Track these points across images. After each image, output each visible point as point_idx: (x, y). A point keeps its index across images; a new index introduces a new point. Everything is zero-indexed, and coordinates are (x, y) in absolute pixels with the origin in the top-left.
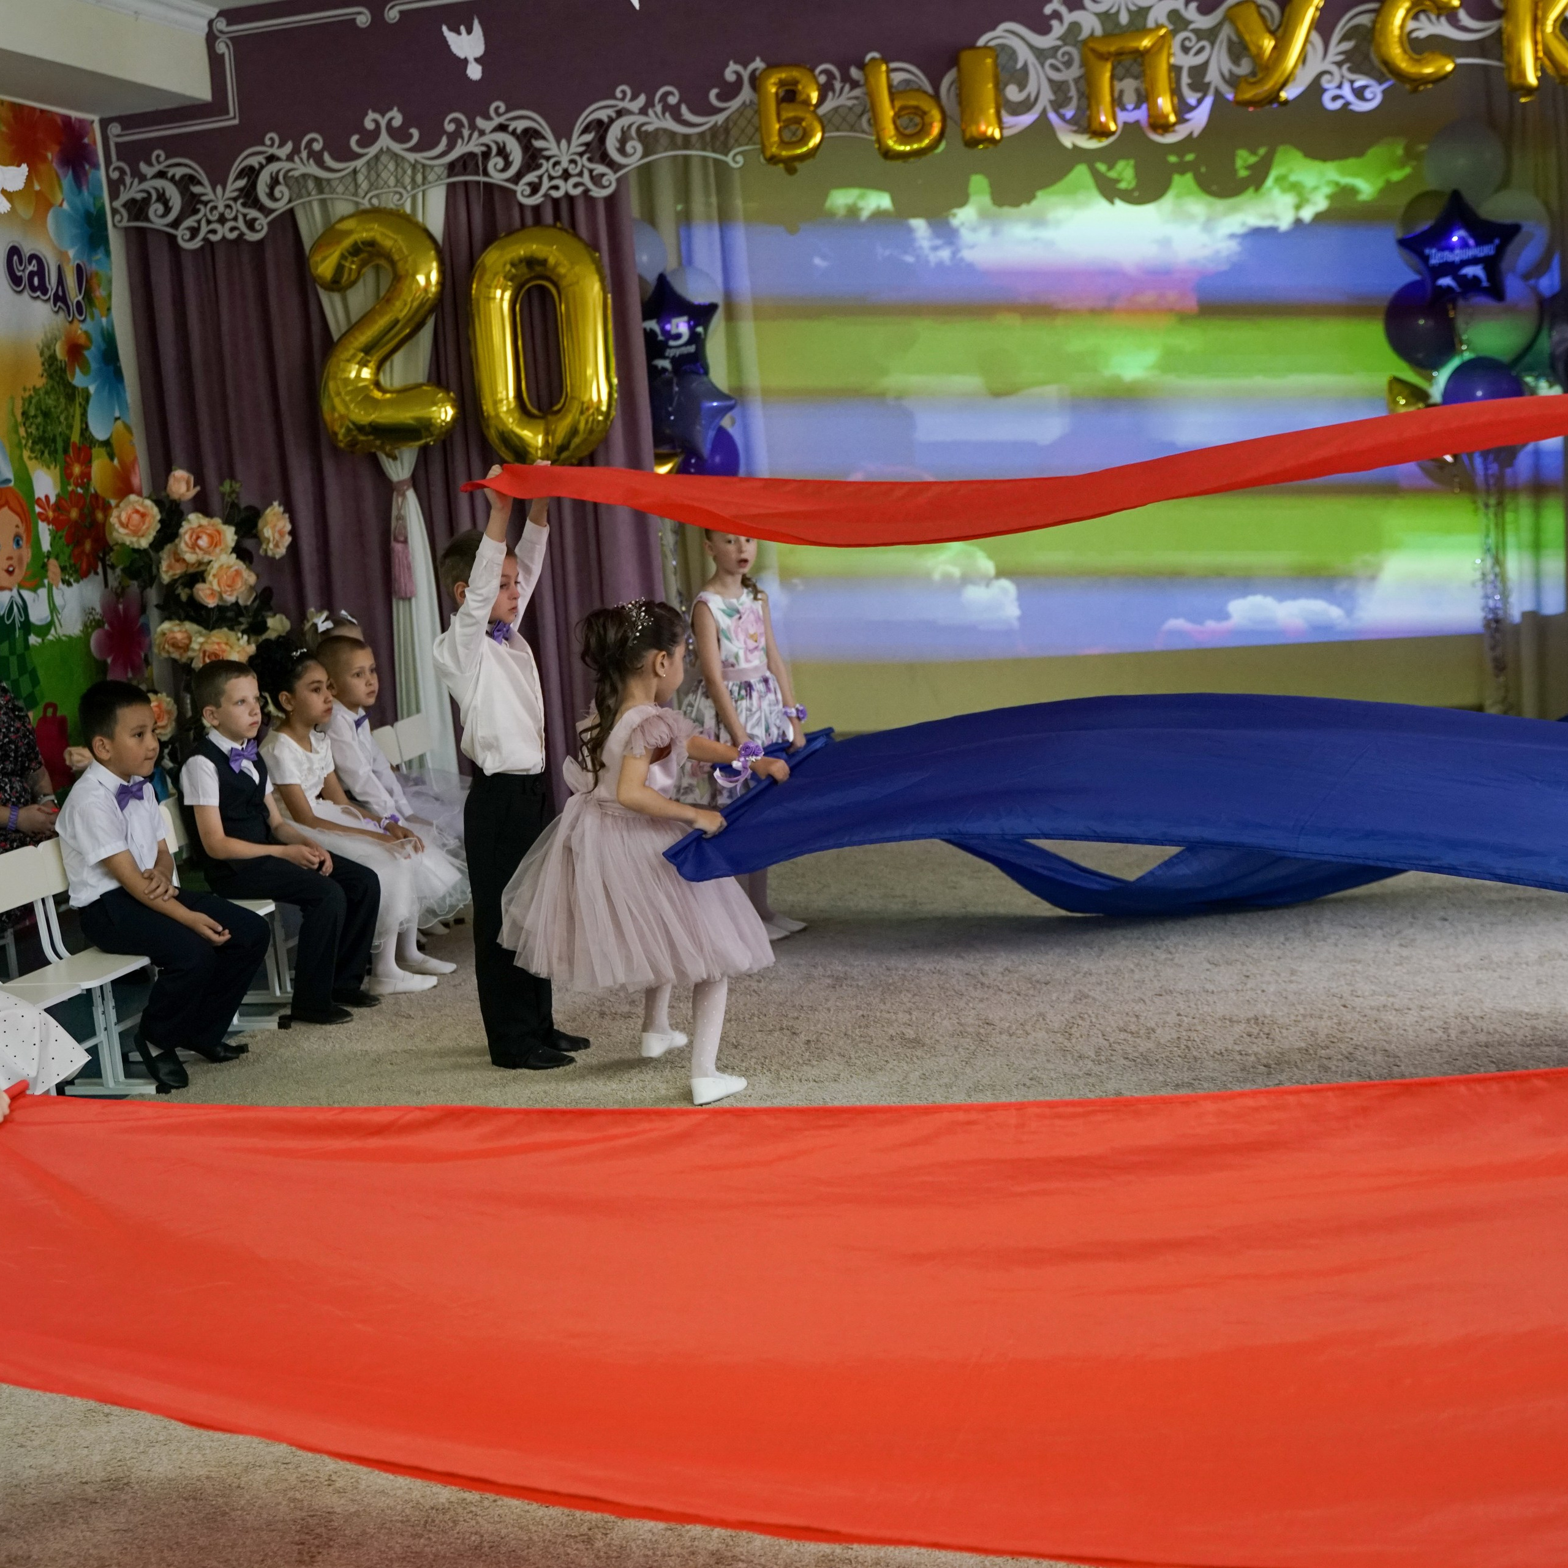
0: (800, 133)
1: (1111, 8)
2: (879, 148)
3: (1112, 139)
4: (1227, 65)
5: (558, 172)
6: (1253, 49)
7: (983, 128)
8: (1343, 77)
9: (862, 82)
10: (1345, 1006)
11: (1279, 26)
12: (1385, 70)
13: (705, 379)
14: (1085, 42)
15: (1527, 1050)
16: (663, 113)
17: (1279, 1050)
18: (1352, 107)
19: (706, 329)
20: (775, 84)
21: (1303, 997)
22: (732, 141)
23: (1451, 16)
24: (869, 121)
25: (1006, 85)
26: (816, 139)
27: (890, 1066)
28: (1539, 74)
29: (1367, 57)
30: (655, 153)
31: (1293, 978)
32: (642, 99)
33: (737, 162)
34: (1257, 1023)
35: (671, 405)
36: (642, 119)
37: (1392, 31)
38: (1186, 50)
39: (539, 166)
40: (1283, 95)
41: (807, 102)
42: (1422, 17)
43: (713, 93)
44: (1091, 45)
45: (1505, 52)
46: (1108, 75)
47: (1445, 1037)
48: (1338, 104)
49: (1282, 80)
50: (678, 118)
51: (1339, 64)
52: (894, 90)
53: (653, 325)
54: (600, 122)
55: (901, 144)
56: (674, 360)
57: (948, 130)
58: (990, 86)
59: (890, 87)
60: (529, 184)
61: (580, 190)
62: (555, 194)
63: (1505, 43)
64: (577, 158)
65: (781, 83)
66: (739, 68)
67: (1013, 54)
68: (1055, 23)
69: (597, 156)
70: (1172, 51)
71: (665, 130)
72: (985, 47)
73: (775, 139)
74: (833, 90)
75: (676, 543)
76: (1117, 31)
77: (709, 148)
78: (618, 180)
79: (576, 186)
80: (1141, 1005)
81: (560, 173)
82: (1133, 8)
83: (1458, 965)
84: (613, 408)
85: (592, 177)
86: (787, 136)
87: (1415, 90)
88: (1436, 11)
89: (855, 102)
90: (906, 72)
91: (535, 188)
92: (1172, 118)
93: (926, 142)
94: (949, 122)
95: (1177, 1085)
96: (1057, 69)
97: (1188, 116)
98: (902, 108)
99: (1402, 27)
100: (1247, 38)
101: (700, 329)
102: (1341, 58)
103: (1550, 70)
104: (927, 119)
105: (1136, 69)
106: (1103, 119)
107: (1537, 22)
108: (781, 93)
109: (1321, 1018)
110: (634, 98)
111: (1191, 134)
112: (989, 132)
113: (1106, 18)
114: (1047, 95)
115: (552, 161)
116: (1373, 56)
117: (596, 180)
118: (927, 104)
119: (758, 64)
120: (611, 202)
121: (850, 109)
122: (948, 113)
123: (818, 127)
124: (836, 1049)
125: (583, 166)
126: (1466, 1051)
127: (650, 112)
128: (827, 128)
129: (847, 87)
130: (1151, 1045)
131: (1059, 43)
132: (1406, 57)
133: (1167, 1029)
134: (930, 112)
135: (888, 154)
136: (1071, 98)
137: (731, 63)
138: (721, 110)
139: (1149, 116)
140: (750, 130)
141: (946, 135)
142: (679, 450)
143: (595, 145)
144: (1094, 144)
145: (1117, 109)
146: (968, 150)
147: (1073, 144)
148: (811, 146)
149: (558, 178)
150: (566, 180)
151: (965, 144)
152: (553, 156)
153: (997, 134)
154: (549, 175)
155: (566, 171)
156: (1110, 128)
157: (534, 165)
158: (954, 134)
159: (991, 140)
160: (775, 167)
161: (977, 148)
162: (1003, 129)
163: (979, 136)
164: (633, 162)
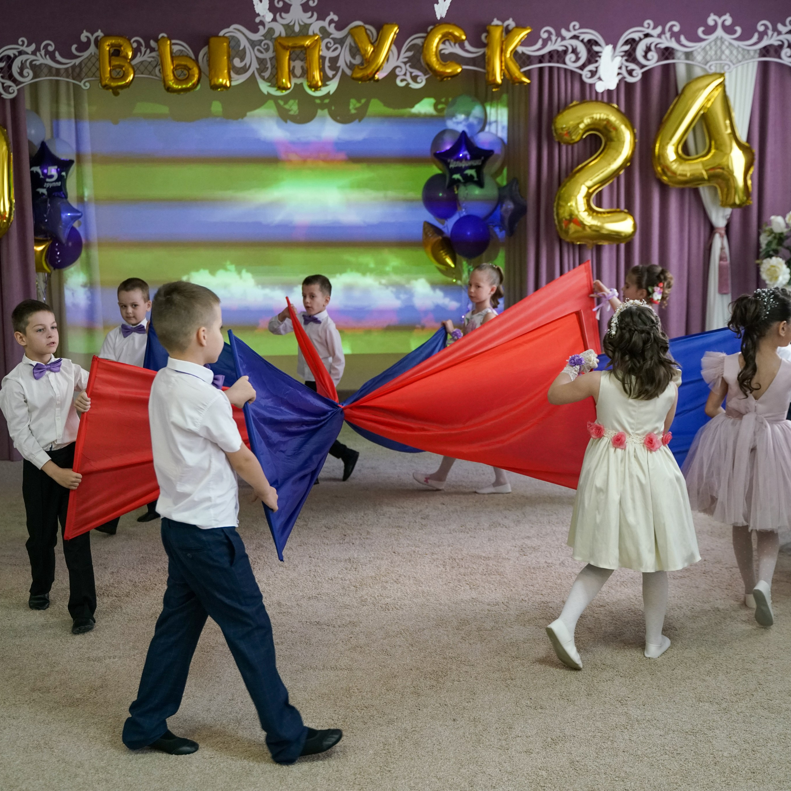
0: (121, 74)
1: (291, 22)
2: (165, 85)
3: (288, 92)
4: (349, 58)
6: (363, 52)
7: (221, 80)
8: (406, 70)
9: (156, 49)
10: (394, 553)
11: (376, 40)
12: (428, 69)
13: (65, 200)
14: (276, 39)
15: (484, 577)
16: (45, 56)
17: (361, 577)
18: (410, 86)
19: (67, 174)
20: (108, 45)
21: (373, 547)
22: (83, 74)
23: (461, 44)
24: (160, 70)
25: (233, 58)
26: (130, 78)
27: (157, 587)
28: (502, 77)
29: (419, 60)
30: (39, 77)
31: (368, 536)
32: (33, 47)
33: (86, 87)
34: (350, 562)
35: (46, 213)
36: (33, 57)
37: (432, 49)
38: (328, 48)
40: (377, 76)
41: (126, 57)
42: (447, 43)
43: (74, 47)
44: (279, 41)
45: (486, 65)
46: (287, 57)
47: (444, 570)
48: (404, 84)
49: (376, 69)
50: (53, 58)
51: (405, 63)
52: (173, 55)
53: (37, 169)
54: (9, 57)
55: (176, 84)
56: (48, 189)
57: (201, 80)
58: (225, 58)
59: (171, 53)
63: (487, 60)
65: (112, 46)
66: (89, 35)
67: (238, 42)
68: (261, 27)
69: (7, 76)
70: (321, 48)
71: (46, 65)
72: (224, 36)
73: (108, 75)
74: (141, 53)
75: (46, 288)
76: (293, 35)
77: (71, 77)
78: (18, 90)
80: (291, 551)
82: (302, 24)
83: (450, 530)
84: (12, 216)
85: (3, 87)
86: (114, 74)
87: (442, 80)
88: (454, 41)
89: (152, 59)
90: (180, 46)
92: (320, 84)
93: (190, 84)
94: (202, 74)
95: (309, 598)
96: (261, 52)
97: (328, 83)
98: (177, 66)
99: (437, 47)
100: (360, 45)
101: (64, 174)
102: (406, 60)
103: (508, 76)
104: (190, 72)
105: (302, 56)
106: (284, 81)
107: (502, 51)
108: (112, 51)
109: (382, 559)
110: (28, 46)
111: (329, 92)
112: (224, 83)
113: (288, 27)
114: (255, 65)
116: (422, 61)
117: (6, 89)
118: (190, 64)
119: (99, 33)
120: (14, 101)
121: (150, 63)
122: (202, 70)
123: (131, 71)
124: (128, 577)
126: (455, 578)
127: (38, 54)
128: (136, 73)
129: (148, 51)
130: (295, 575)
131: (263, 38)
132: (439, 63)
133: (304, 565)
134: (193, 68)
135: (169, 89)
136: (268, 68)
137: (84, 31)
138: (78, 57)
139: (308, 81)
140: (94, 69)
141: (201, 81)
142: (49, 238)
143: (6, 69)
144: (279, 93)
145: (292, 77)
146: (211, 91)
147: (268, 93)
148: (127, 81)
151: (211, 88)
153: (228, 84)
156: (287, 86)
158: (205, 81)
159: (225, 87)
160: (107, 91)
161: (217, 90)
162: (231, 81)
163: (219, 84)
164: (27, 81)
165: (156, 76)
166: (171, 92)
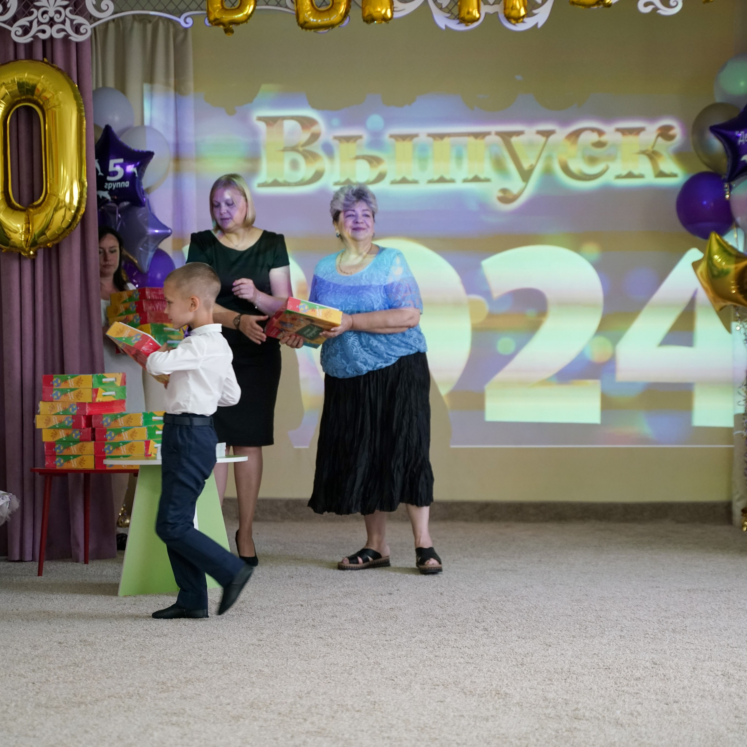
0: (237, 5)
2: (298, 20)
3: (476, 24)
5: (46, 19)
7: (379, 9)
18: (659, 11)
22: (185, 7)
26: (249, 9)
30: (122, 11)
33: (187, 23)
39: (31, 13)
48: (649, 9)
55: (314, 18)
57: (351, 10)
60: (21, 27)
61: (61, 35)
62: (42, 36)
64: (62, 10)
69: (78, 9)
73: (218, 5)
78: (92, 29)
79: (59, 31)
81: (47, 20)
85: (72, 26)
86: (227, 5)
91: (26, 30)
92: (523, 12)
93: (335, 18)
94: (352, 3)
97: (535, 11)
104: (336, 1)
106: (471, 10)
111: (537, 24)
112: (383, 12)
115: (41, 10)
117: (76, 28)
123: (251, 0)
125: (66, 16)
128: (257, 3)
135: (304, 26)
139: (505, 9)
141: (350, 13)
145: (482, 4)
146: (365, 24)
147: (446, 26)
148: (245, 13)
149: (45, 24)
150: (51, 26)
151: (364, 21)
152: (43, 7)
153: (389, 14)
154: (38, 21)
155: (52, 19)
156: (475, 17)
157: (26, 12)
158: (356, 14)
159: (385, 19)
160: (216, 27)
161: (373, 24)
162: (393, 11)
163: (375, 15)
164: (106, 16)
165: (287, 7)
166: (306, 28)
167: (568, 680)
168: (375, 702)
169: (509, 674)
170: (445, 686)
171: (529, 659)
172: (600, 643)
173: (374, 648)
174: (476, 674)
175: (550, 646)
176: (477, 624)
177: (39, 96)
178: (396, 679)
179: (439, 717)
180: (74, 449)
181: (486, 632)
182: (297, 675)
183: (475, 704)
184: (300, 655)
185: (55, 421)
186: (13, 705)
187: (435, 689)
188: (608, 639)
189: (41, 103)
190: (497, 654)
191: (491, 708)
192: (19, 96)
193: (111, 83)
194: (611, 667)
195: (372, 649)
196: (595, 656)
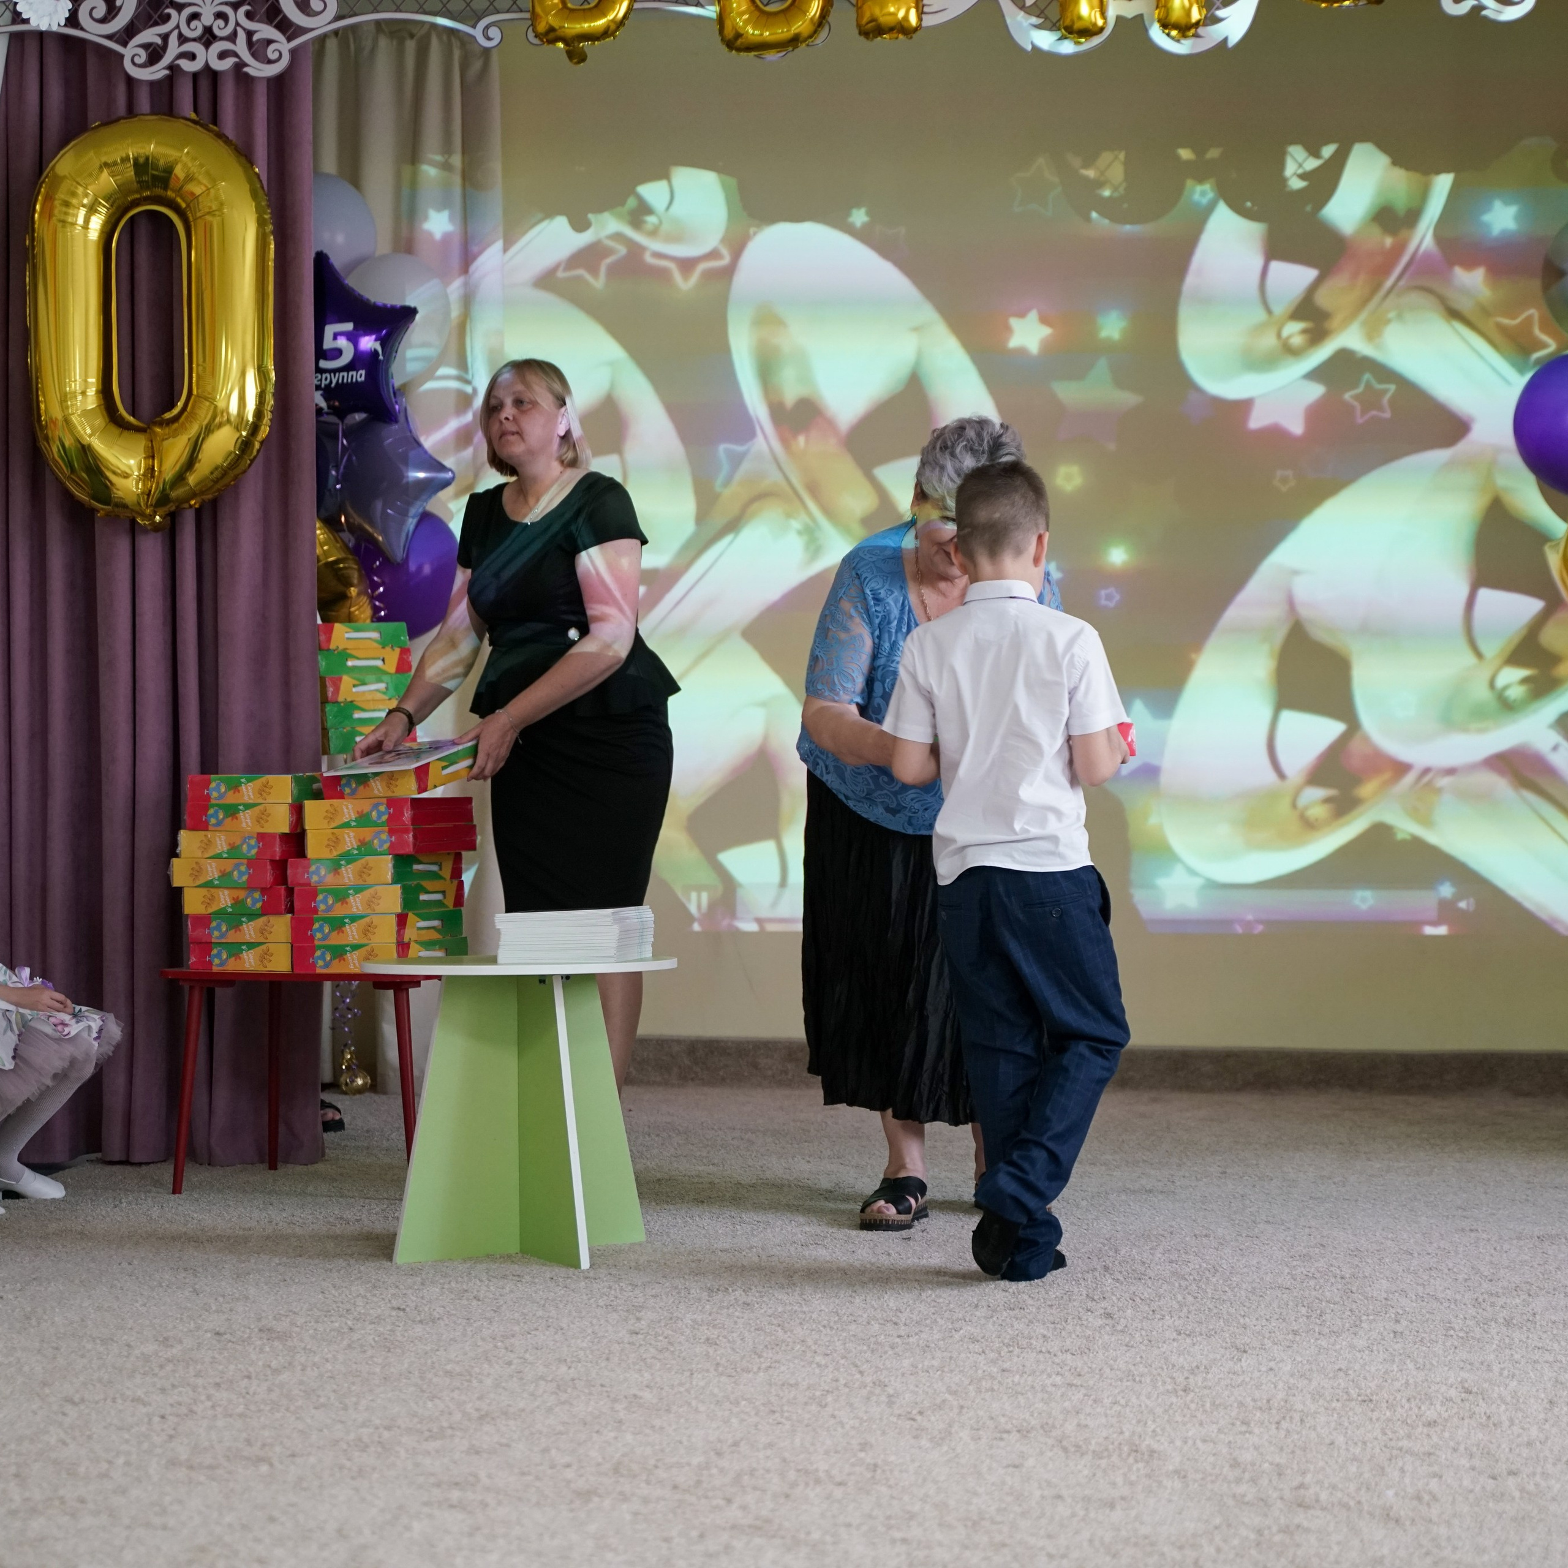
2: (722, 32)
3: (1096, 41)
5: (196, 30)
7: (892, 9)
18: (1484, 13)
22: (483, 4)
26: (619, 9)
33: (489, 39)
39: (166, 19)
48: (1464, 8)
55: (754, 29)
60: (145, 46)
61: (228, 63)
62: (188, 66)
64: (228, 10)
69: (262, 10)
73: (554, 2)
77: (445, 11)
78: (293, 52)
79: (222, 55)
81: (199, 32)
85: (250, 44)
86: (573, 3)
91: (155, 54)
92: (1196, 15)
93: (800, 27)
97: (1220, 13)
106: (1086, 10)
111: (1226, 40)
112: (901, 14)
115: (187, 12)
117: (258, 48)
120: (279, 86)
125: (237, 24)
135: (735, 43)
139: (1158, 8)
141: (830, 19)
144: (1068, 47)
146: (862, 39)
148: (611, 17)
149: (194, 40)
150: (207, 45)
151: (860, 33)
152: (190, 4)
153: (913, 20)
154: (180, 35)
155: (208, 30)
156: (1095, 24)
157: (156, 17)
158: (843, 18)
159: (903, 29)
160: (551, 46)
161: (879, 38)
162: (923, 13)
163: (884, 20)
164: (320, 24)
166: (739, 50)
167: (1285, 1425)
168: (876, 1466)
169: (1159, 1411)
170: (1024, 1432)
171: (1199, 1379)
172: (1352, 1347)
173: (873, 1351)
174: (1088, 1410)
175: (1245, 1352)
176: (1090, 1304)
177: (179, 191)
178: (919, 1418)
179: (1009, 1499)
180: (250, 930)
181: (1109, 1321)
182: (712, 1406)
183: (1086, 1472)
184: (718, 1364)
185: (212, 871)
186: (121, 1461)
187: (1001, 1439)
188: (1369, 1339)
189: (184, 205)
190: (1133, 1368)
191: (1119, 1480)
192: (137, 192)
193: (329, 164)
194: (1374, 1398)
195: (869, 1354)
196: (1341, 1374)
